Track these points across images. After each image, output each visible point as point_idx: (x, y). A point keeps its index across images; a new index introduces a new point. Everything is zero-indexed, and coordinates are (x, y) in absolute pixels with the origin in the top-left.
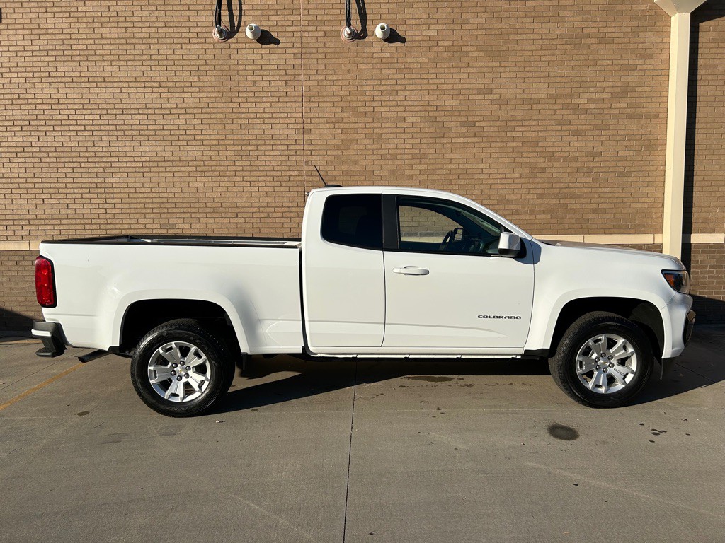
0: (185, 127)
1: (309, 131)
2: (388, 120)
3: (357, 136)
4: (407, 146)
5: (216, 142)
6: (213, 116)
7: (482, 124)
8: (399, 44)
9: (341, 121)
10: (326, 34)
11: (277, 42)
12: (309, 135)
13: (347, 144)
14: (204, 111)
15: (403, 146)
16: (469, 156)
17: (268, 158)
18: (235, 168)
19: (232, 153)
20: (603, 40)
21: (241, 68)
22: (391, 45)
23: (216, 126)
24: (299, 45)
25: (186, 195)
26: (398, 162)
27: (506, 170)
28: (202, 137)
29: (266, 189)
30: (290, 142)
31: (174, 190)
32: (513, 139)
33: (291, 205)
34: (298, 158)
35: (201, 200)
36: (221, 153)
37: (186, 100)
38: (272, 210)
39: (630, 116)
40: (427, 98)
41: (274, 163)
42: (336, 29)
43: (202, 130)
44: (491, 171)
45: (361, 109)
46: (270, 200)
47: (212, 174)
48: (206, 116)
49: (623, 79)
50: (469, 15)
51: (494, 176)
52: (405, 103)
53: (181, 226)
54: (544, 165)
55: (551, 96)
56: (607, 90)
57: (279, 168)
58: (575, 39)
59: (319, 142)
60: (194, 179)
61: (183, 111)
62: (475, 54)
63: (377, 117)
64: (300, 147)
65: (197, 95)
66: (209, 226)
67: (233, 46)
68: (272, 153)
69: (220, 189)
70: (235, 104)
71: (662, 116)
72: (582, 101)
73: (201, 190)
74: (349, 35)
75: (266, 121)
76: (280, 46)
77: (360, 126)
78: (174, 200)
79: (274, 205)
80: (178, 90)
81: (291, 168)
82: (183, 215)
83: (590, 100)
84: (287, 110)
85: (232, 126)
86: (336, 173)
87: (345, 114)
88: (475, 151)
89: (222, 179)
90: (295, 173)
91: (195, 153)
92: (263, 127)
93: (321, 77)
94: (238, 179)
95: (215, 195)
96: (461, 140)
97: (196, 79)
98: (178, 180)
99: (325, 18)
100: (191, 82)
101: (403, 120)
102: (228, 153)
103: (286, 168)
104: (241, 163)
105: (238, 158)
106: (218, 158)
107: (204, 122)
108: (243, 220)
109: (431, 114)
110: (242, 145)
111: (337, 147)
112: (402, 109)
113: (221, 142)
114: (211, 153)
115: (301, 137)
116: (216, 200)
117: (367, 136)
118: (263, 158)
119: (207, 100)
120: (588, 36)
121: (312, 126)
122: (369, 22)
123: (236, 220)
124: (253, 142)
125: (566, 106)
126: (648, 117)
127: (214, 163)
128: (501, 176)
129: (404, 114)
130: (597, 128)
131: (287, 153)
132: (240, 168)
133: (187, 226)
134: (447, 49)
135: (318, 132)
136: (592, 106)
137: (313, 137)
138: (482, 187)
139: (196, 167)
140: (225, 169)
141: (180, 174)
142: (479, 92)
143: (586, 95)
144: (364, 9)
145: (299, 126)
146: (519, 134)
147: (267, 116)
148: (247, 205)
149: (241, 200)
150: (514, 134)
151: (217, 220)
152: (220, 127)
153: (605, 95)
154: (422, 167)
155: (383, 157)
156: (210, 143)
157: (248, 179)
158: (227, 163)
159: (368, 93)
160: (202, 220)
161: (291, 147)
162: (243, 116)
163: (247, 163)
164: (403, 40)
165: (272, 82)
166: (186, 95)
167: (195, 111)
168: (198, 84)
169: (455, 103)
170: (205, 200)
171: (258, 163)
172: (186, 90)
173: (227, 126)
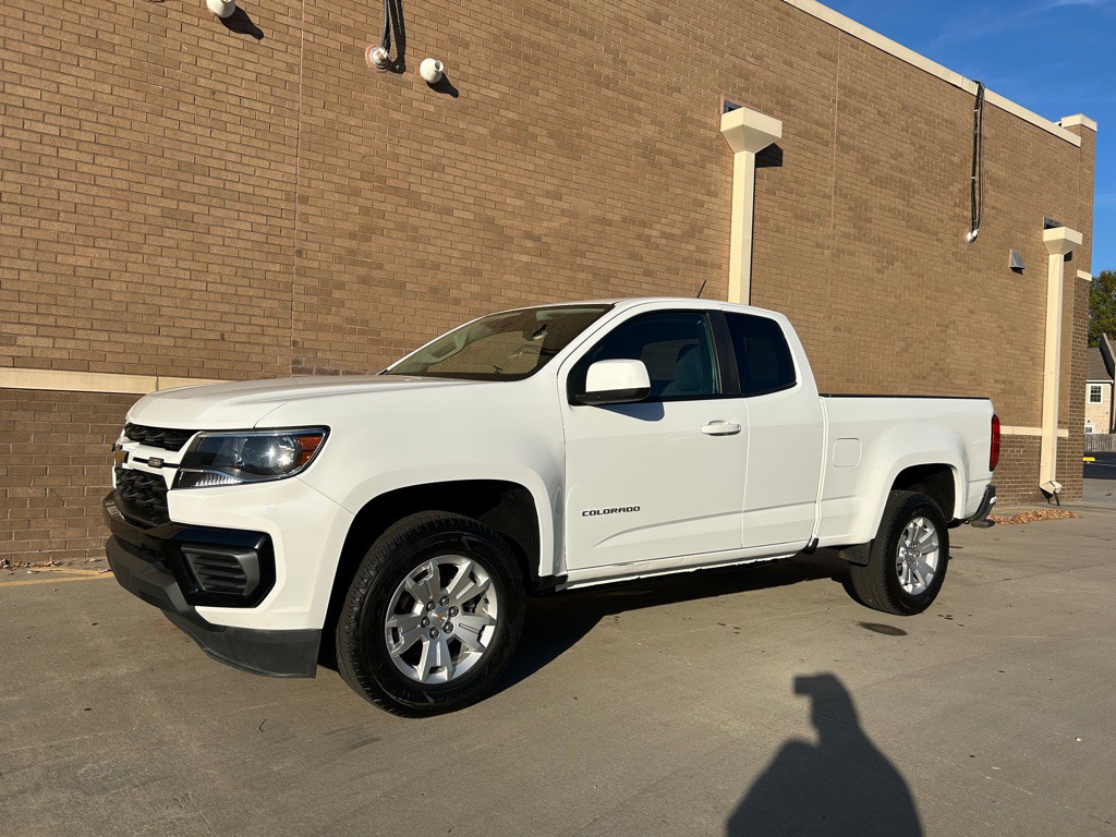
0: (59, 141)
1: (304, 200)
2: (427, 207)
3: (382, 223)
4: (456, 254)
5: (124, 185)
6: (121, 133)
7: (550, 240)
8: (449, 97)
9: (356, 192)
10: (347, 49)
11: (259, 35)
12: (304, 206)
13: (366, 233)
14: (103, 119)
15: (449, 252)
17: (229, 232)
18: (158, 241)
19: (157, 212)
20: (675, 163)
21: (188, 59)
22: (439, 94)
23: (126, 153)
24: (296, 51)
25: (48, 278)
26: (441, 276)
28: (94, 169)
29: (220, 287)
30: (272, 213)
31: (18, 264)
32: (583, 268)
33: (265, 322)
34: (284, 242)
36: (133, 207)
37: (63, 89)
38: (230, 327)
39: (697, 262)
40: (483, 187)
41: (240, 244)
42: (359, 44)
43: (95, 155)
45: (391, 182)
46: (227, 308)
49: (692, 215)
52: (454, 188)
53: (28, 341)
55: (624, 219)
56: (677, 225)
57: (248, 254)
58: (649, 153)
59: (321, 221)
60: (69, 249)
62: (545, 140)
63: (414, 200)
64: (287, 224)
65: (91, 85)
66: (97, 346)
67: (173, 14)
68: (238, 225)
69: (126, 277)
70: (169, 121)
71: (724, 267)
72: (654, 233)
74: (383, 60)
75: (230, 166)
76: (263, 41)
77: (388, 207)
78: (18, 286)
79: (235, 319)
80: (47, 64)
81: (268, 257)
82: (36, 320)
83: (664, 235)
84: (269, 156)
85: (160, 162)
86: (346, 277)
87: (365, 183)
90: (277, 267)
91: (77, 198)
92: (224, 175)
93: (331, 115)
94: (167, 262)
95: (115, 286)
96: (525, 258)
97: (90, 53)
98: (30, 244)
99: (342, 21)
100: (79, 57)
101: (449, 212)
102: (150, 211)
103: (264, 256)
104: (175, 234)
105: (169, 222)
107: (103, 140)
108: (170, 342)
109: (486, 212)
110: (179, 201)
111: (352, 236)
112: (450, 195)
113: (135, 187)
114: (113, 204)
115: (291, 206)
116: (116, 297)
117: (402, 227)
118: (218, 231)
119: (112, 100)
120: (661, 152)
121: (310, 192)
122: (408, 51)
123: (156, 341)
124: (203, 200)
125: (639, 237)
129: (452, 204)
130: (669, 270)
131: (264, 229)
133: (47, 342)
134: (512, 123)
135: (320, 203)
136: (664, 241)
137: (312, 210)
139: (77, 225)
140: (140, 239)
142: (547, 194)
143: (658, 227)
144: (403, 28)
145: (289, 188)
146: (590, 263)
147: (232, 157)
149: (169, 302)
150: (585, 262)
151: (115, 337)
152: (135, 156)
153: (676, 231)
154: (475, 288)
155: (422, 264)
156: (111, 183)
158: (145, 229)
159: (402, 159)
160: (80, 334)
162: (185, 147)
163: (188, 236)
164: (455, 94)
165: (245, 101)
166: (64, 79)
167: (82, 115)
168: (93, 65)
169: (518, 203)
171: (210, 239)
172: (64, 68)
173: (151, 160)
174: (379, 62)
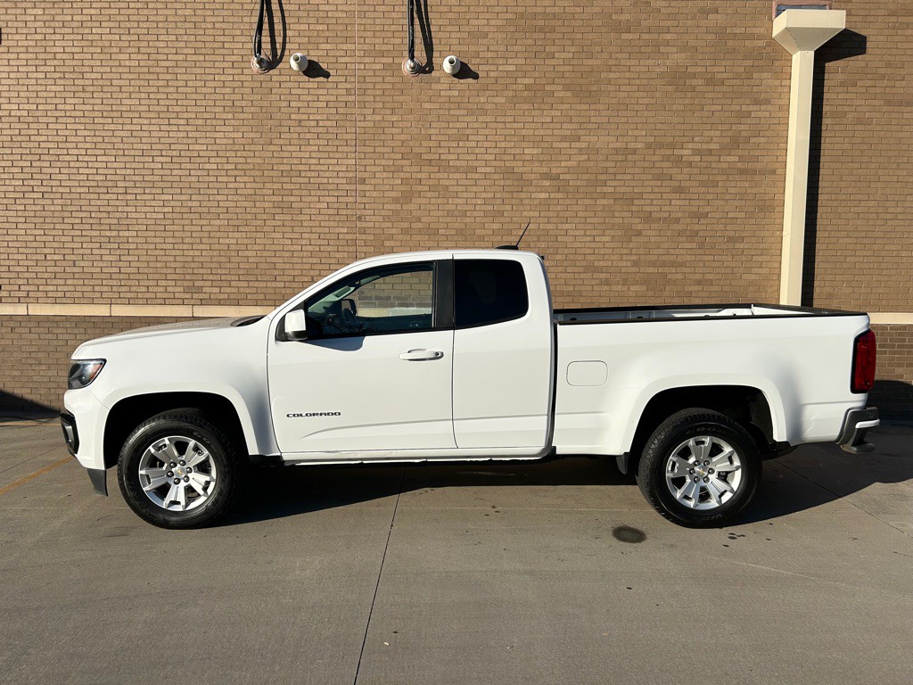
0: (216, 173)
1: (363, 181)
2: (455, 170)
3: (419, 188)
4: (479, 202)
5: (252, 192)
6: (249, 160)
7: (568, 177)
8: (470, 80)
9: (400, 169)
10: (386, 67)
11: (327, 75)
12: (362, 186)
13: (408, 197)
14: (239, 154)
15: (474, 201)
16: (551, 214)
17: (313, 211)
18: (274, 223)
19: (271, 205)
20: (711, 81)
21: (284, 104)
22: (462, 81)
23: (252, 172)
24: (353, 79)
25: (215, 253)
26: (468, 220)
27: (594, 233)
28: (236, 185)
29: (311, 248)
30: (341, 193)
31: (200, 247)
32: (604, 195)
34: (349, 212)
35: (233, 259)
36: (258, 204)
37: (218, 141)
38: (317, 272)
39: (743, 172)
40: (503, 145)
41: (321, 218)
42: (397, 61)
43: (236, 176)
44: (577, 233)
45: (425, 157)
46: (315, 260)
47: (247, 229)
48: (241, 160)
49: (734, 127)
50: (554, 49)
51: (581, 239)
52: (477, 151)
53: (208, 290)
54: (640, 227)
55: (649, 146)
56: (715, 140)
57: (327, 224)
58: (678, 78)
59: (375, 194)
60: (225, 235)
61: (214, 154)
62: (561, 94)
63: (443, 166)
64: (351, 199)
65: (231, 135)
66: (242, 290)
67: (274, 78)
68: (318, 205)
69: (256, 247)
70: (275, 147)
71: (779, 171)
72: (686, 152)
73: (232, 247)
74: (412, 68)
75: (313, 168)
76: (330, 79)
77: (423, 176)
78: (201, 259)
80: (209, 129)
81: (340, 224)
82: (211, 277)
83: (696, 152)
84: (337, 155)
85: (271, 173)
87: (405, 161)
88: (559, 208)
89: (259, 235)
90: (345, 230)
91: (227, 204)
92: (309, 174)
93: (378, 118)
94: (278, 235)
95: (250, 254)
96: (543, 195)
97: (230, 116)
98: (206, 235)
99: (384, 48)
100: (224, 119)
101: (475, 170)
102: (267, 205)
103: (335, 224)
104: (282, 217)
105: (278, 211)
106: (254, 210)
107: (239, 167)
108: (282, 285)
109: (508, 164)
110: (282, 196)
111: (396, 200)
112: (474, 157)
113: (258, 192)
114: (246, 204)
115: (353, 187)
116: (251, 260)
117: (434, 189)
118: (307, 211)
119: (243, 141)
120: (694, 76)
121: (366, 175)
122: (435, 54)
123: (273, 284)
124: (297, 193)
125: (666, 158)
126: (763, 173)
127: (249, 217)
128: (588, 239)
129: (476, 164)
130: (703, 184)
131: (336, 206)
132: (280, 223)
133: (217, 290)
134: (527, 87)
135: (373, 181)
136: (697, 158)
137: (367, 188)
138: (566, 251)
139: (228, 220)
140: (262, 223)
141: (209, 228)
142: (564, 139)
143: (690, 146)
144: (431, 38)
145: (351, 175)
146: (611, 190)
147: (314, 161)
148: (287, 266)
149: (281, 260)
150: (605, 189)
151: (251, 284)
152: (257, 173)
153: (714, 146)
154: (496, 226)
155: (449, 213)
156: (245, 192)
157: (290, 235)
158: (265, 217)
159: (433, 138)
160: (233, 284)
161: (341, 199)
162: (285, 161)
163: (289, 217)
164: (476, 76)
165: (321, 122)
166: (218, 135)
167: (228, 154)
168: (233, 122)
169: (535, 151)
170: (238, 260)
171: (301, 217)
172: (218, 128)
173: (266, 173)
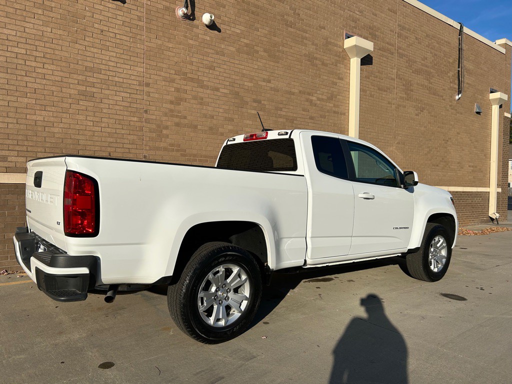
0: (26, 57)
1: (148, 85)
2: (207, 87)
3: (185, 96)
4: (221, 110)
5: (59, 79)
6: (57, 52)
7: (265, 102)
8: (216, 32)
9: (173, 81)
10: (165, 8)
11: (124, 2)
12: (148, 88)
13: (178, 101)
14: (47, 45)
15: (218, 110)
17: (111, 102)
18: (77, 107)
19: (76, 92)
21: (89, 14)
22: (211, 31)
23: (60, 62)
24: (142, 10)
28: (44, 71)
29: (108, 130)
30: (132, 92)
31: (7, 120)
32: (281, 116)
33: (130, 146)
34: (139, 106)
36: (64, 90)
37: (27, 30)
38: (113, 150)
39: (334, 112)
40: (234, 77)
41: (117, 107)
42: (172, 6)
43: (44, 63)
45: (189, 75)
46: (111, 140)
49: (331, 89)
52: (220, 78)
53: (14, 159)
55: (300, 92)
56: (325, 94)
57: (121, 113)
58: (311, 59)
59: (156, 96)
60: (33, 112)
61: (23, 40)
62: (262, 53)
63: (201, 84)
64: (140, 97)
65: (41, 28)
68: (116, 98)
69: (62, 125)
70: (81, 46)
73: (40, 123)
76: (126, 5)
77: (188, 88)
79: (116, 145)
80: (19, 18)
81: (132, 114)
82: (17, 149)
84: (130, 63)
85: (77, 67)
86: (169, 123)
87: (177, 76)
90: (136, 119)
91: (36, 86)
92: (108, 73)
93: (160, 42)
94: (81, 117)
95: (56, 130)
96: (254, 112)
97: (40, 12)
100: (34, 13)
101: (217, 90)
102: (72, 91)
103: (128, 114)
105: (82, 97)
107: (48, 56)
109: (236, 89)
110: (86, 86)
111: (172, 102)
112: (218, 81)
113: (64, 80)
114: (54, 88)
115: (141, 88)
116: (57, 136)
117: (195, 98)
118: (106, 101)
119: (52, 35)
121: (151, 81)
122: (196, 9)
124: (98, 85)
125: (307, 100)
126: (341, 114)
129: (219, 86)
130: (321, 116)
134: (247, 45)
135: (155, 86)
137: (151, 90)
139: (36, 99)
140: (68, 106)
141: (15, 104)
142: (264, 80)
143: (316, 95)
145: (140, 79)
147: (112, 64)
149: (83, 137)
150: (282, 113)
152: (64, 64)
153: (324, 97)
154: (230, 127)
155: (205, 116)
156: (53, 78)
157: (91, 119)
158: (70, 101)
159: (195, 64)
160: (39, 154)
161: (132, 96)
162: (88, 59)
163: (91, 104)
164: (219, 31)
165: (118, 36)
166: (27, 25)
167: (37, 43)
169: (250, 84)
171: (102, 106)
172: (27, 19)
173: (72, 66)
174: (183, 15)
